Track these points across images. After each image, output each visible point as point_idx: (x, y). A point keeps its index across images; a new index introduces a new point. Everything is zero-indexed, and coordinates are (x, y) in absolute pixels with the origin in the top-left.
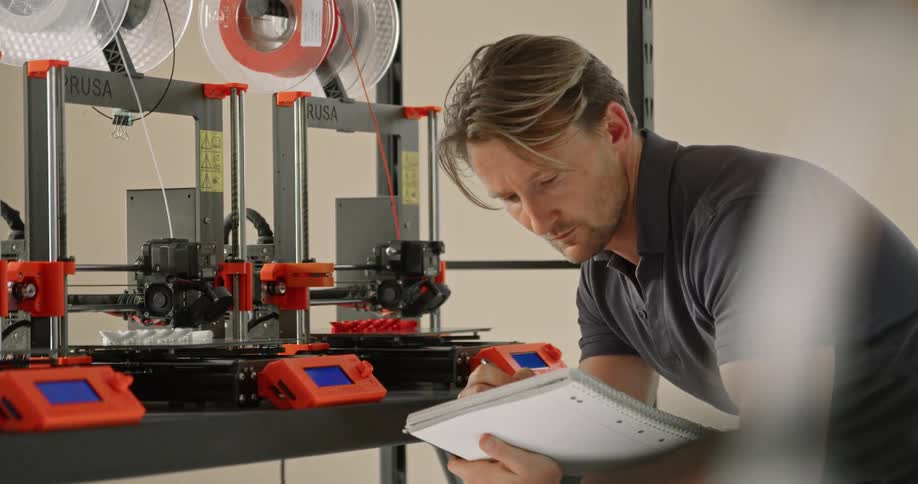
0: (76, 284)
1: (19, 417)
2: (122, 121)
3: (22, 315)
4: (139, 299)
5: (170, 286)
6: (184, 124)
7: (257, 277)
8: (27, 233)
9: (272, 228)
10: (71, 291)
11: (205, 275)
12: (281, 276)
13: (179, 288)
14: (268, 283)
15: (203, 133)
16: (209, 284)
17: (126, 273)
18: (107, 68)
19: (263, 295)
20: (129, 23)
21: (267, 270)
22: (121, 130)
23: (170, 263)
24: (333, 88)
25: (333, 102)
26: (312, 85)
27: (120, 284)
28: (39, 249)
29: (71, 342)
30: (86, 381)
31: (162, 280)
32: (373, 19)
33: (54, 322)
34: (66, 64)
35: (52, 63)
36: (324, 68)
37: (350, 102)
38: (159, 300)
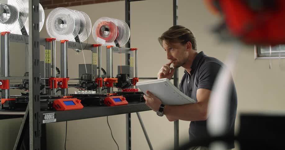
0: (70, 82)
1: (60, 108)
2: (78, 51)
3: (60, 88)
4: (80, 85)
5: (86, 82)
6: (89, 52)
7: (103, 81)
8: (60, 73)
9: (106, 71)
10: (69, 83)
11: (93, 80)
12: (108, 81)
13: (88, 83)
14: (105, 82)
15: (93, 53)
16: (94, 82)
17: (78, 80)
18: (75, 41)
19: (104, 84)
20: (79, 33)
21: (105, 79)
22: (77, 53)
23: (86, 78)
24: (117, 45)
25: (117, 47)
26: (113, 44)
27: (77, 82)
28: (62, 76)
29: (69, 93)
30: (72, 101)
31: (85, 81)
32: (125, 32)
33: (66, 89)
34: (68, 41)
35: (65, 40)
36: (116, 41)
37: (121, 47)
38: (84, 85)
